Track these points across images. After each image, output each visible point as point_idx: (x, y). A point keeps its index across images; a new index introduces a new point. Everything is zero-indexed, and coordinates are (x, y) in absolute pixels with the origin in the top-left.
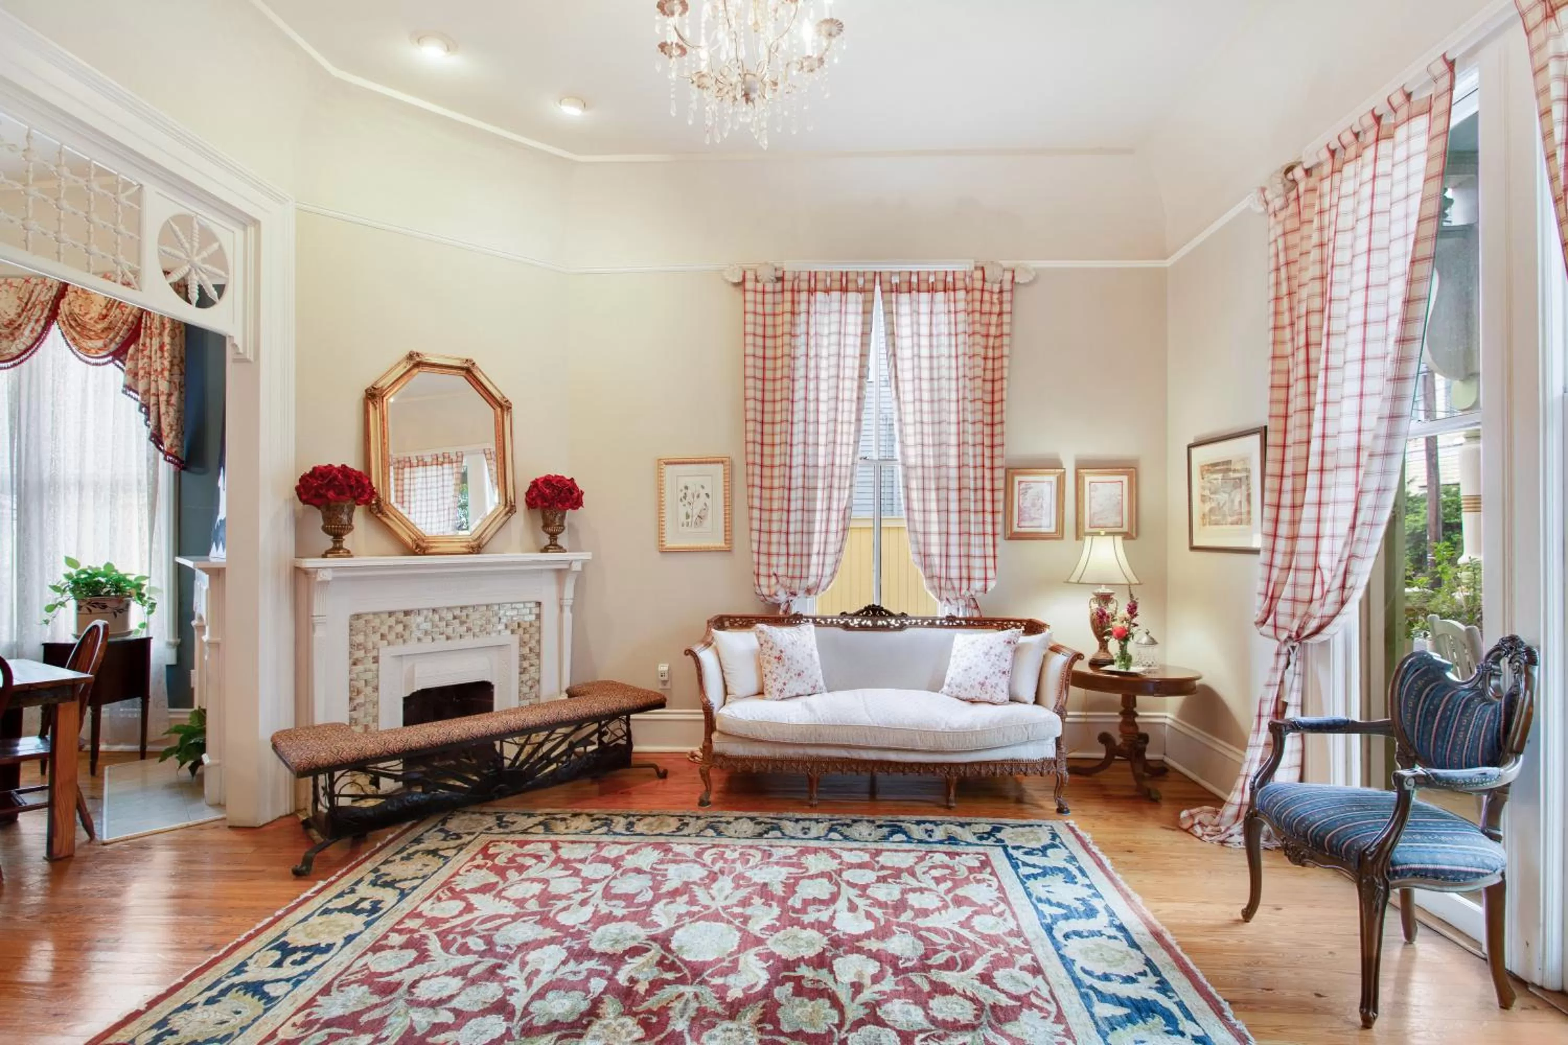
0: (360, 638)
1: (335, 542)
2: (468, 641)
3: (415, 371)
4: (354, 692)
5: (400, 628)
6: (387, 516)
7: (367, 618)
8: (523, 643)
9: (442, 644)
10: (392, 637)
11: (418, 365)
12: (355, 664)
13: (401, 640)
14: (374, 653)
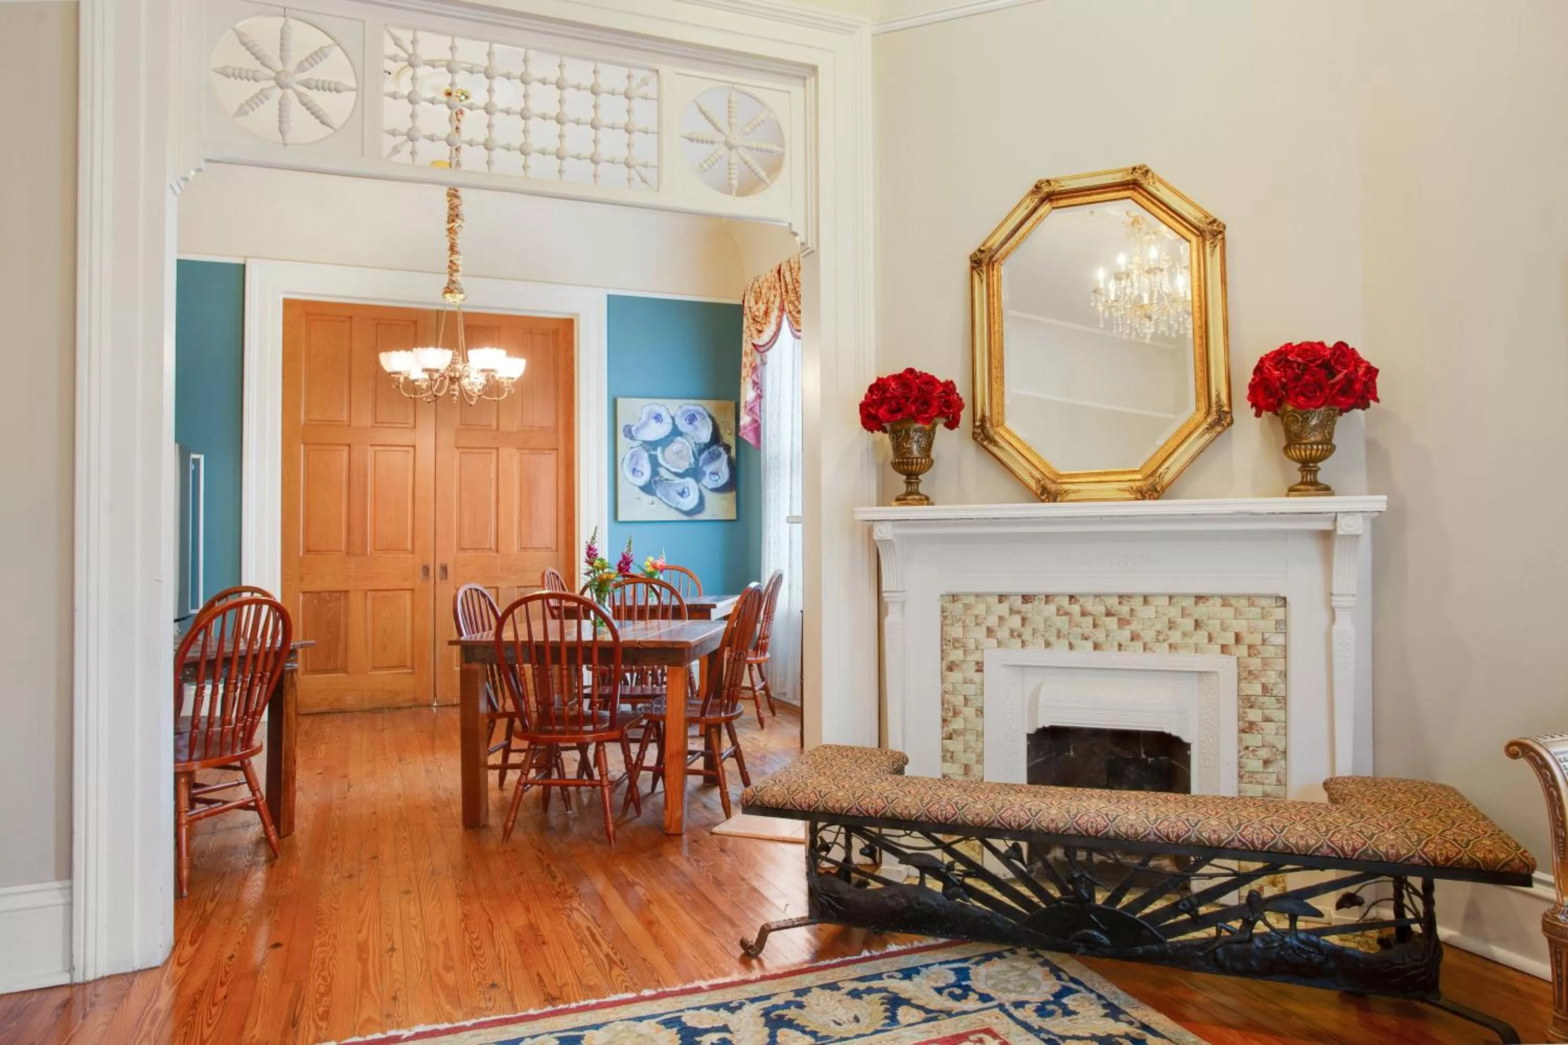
0: (956, 631)
1: (908, 483)
2: (1134, 657)
3: (1046, 207)
4: (949, 713)
5: (1016, 621)
6: (995, 443)
7: (968, 600)
8: (1245, 674)
9: (1084, 655)
10: (1003, 633)
11: (1050, 197)
12: (950, 669)
13: (1018, 642)
14: (977, 657)
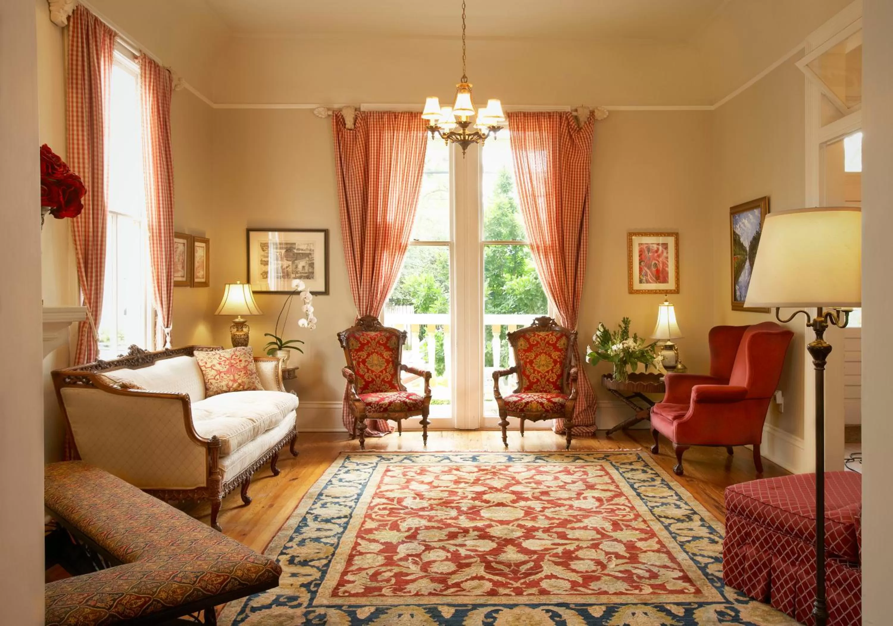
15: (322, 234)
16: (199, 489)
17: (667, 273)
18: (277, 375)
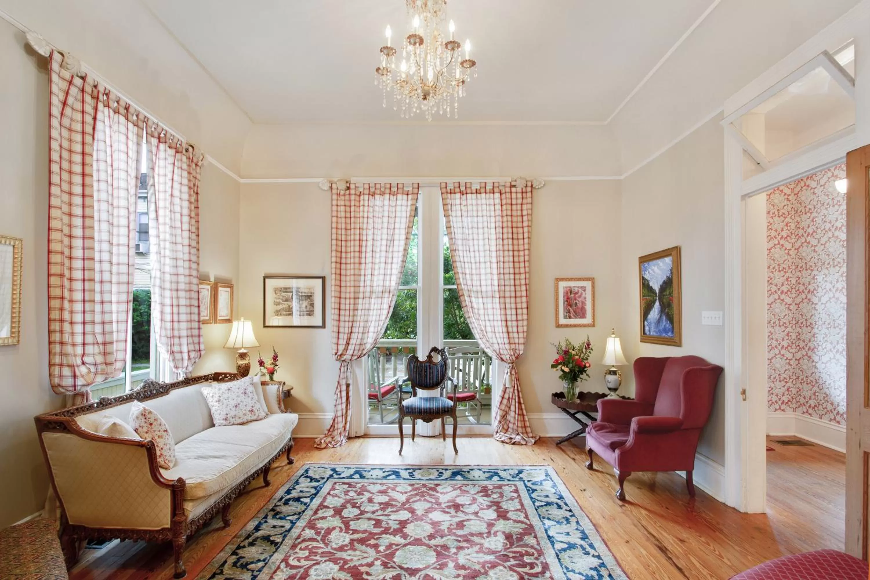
15: (320, 281)
16: (163, 529)
17: (586, 311)
18: (278, 397)
